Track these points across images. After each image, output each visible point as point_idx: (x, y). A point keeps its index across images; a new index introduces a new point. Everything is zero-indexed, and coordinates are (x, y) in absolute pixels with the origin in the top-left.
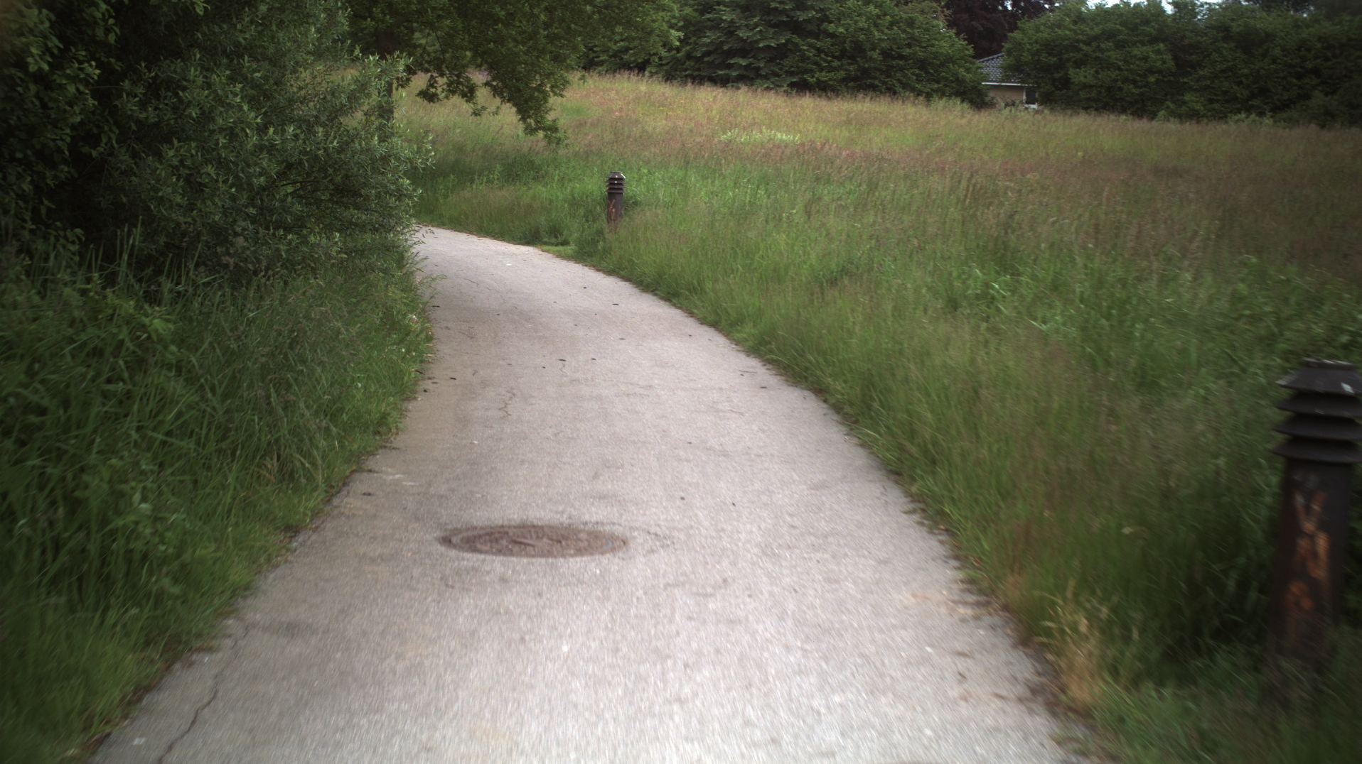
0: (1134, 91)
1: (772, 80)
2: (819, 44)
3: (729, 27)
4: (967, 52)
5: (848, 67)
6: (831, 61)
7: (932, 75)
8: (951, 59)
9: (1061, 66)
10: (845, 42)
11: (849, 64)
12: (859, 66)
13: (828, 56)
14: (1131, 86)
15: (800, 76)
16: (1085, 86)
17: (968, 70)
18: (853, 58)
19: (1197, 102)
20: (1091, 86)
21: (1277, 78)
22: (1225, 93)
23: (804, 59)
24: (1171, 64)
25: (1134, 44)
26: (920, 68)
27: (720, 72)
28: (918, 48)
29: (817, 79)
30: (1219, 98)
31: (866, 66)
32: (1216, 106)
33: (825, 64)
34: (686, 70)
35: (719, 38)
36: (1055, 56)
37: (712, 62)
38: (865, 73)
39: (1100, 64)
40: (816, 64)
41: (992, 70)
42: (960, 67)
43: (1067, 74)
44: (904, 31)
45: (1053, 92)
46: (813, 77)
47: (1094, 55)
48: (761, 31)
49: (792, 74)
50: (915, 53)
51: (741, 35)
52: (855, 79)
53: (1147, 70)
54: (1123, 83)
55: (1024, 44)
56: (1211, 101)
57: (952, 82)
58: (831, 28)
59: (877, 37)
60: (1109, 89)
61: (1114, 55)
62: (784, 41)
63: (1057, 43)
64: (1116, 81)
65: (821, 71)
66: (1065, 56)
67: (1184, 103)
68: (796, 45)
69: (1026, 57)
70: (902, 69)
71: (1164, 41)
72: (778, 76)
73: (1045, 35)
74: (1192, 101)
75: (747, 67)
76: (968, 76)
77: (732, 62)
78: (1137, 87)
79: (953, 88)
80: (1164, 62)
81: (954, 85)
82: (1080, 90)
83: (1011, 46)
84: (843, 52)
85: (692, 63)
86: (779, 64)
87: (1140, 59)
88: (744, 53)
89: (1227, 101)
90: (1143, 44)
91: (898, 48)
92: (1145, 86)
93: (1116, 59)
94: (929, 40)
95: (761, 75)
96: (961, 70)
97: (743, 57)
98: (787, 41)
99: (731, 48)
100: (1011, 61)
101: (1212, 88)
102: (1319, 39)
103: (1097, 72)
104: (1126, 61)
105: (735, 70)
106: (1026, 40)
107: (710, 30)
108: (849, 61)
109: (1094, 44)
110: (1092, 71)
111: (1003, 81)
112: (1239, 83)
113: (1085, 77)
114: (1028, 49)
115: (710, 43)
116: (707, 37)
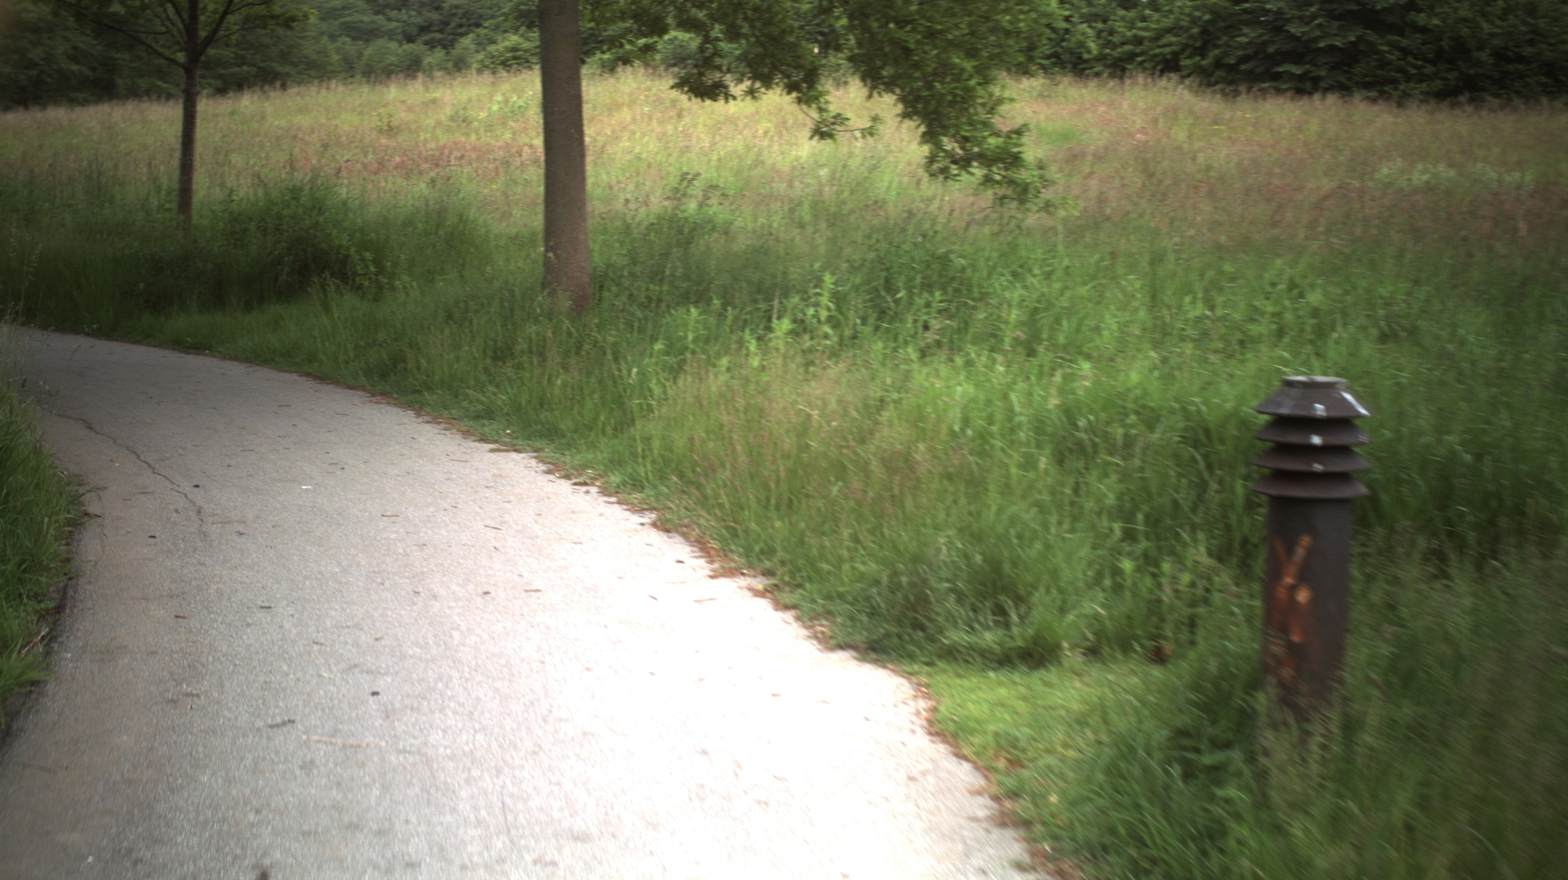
2: (1404, 42)
3: (1276, 20)
5: (1444, 74)
6: (1423, 67)
11: (1449, 70)
13: (1418, 59)
18: (1453, 62)
23: (1383, 64)
26: (1547, 75)
31: (1472, 72)
33: (1414, 71)
35: (1260, 36)
40: (1401, 70)
48: (1320, 25)
51: (1292, 30)
58: (1421, 19)
59: (1487, 31)
62: (1353, 39)
75: (1301, 78)
77: (1280, 69)
86: (1347, 72)
88: (1296, 57)
91: (1516, 47)
94: (1558, 34)
97: (1296, 63)
98: (1360, 38)
99: (1278, 50)
107: (1248, 25)
115: (1248, 43)
116: (1245, 35)
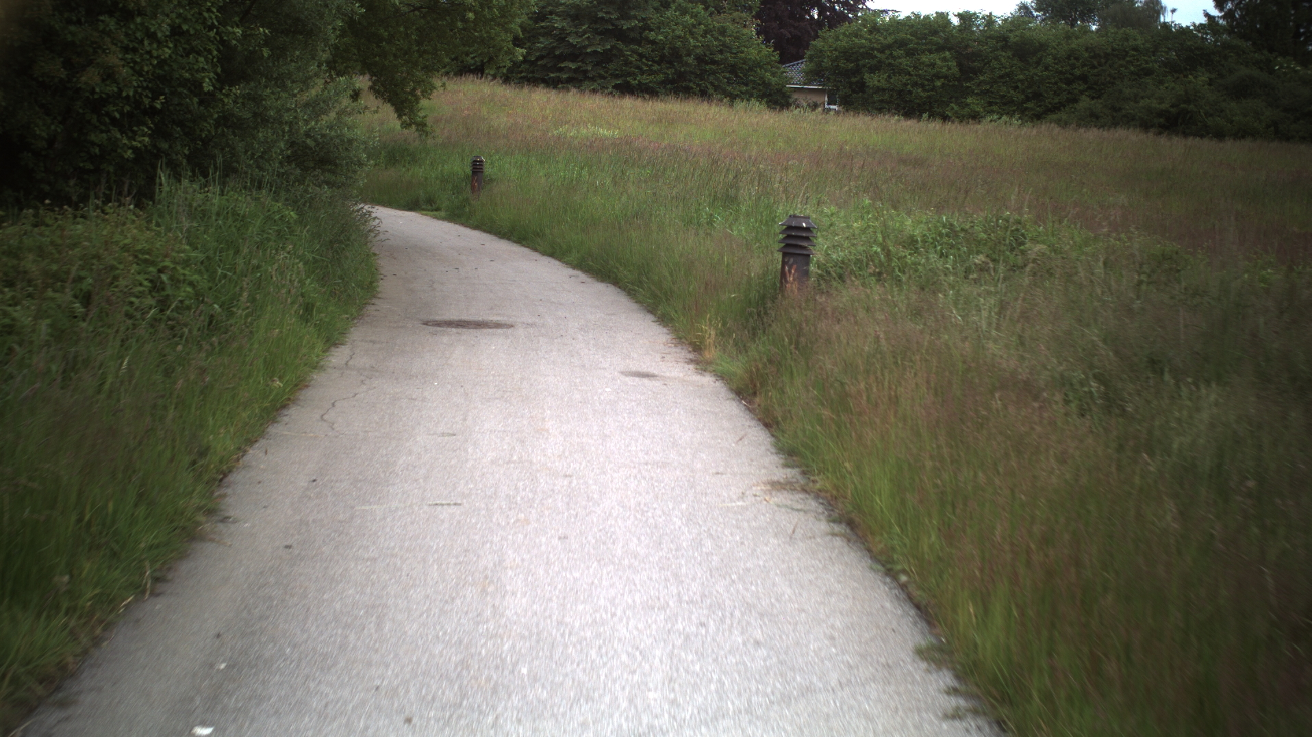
0: (922, 94)
1: (599, 82)
2: (641, 50)
3: (560, 34)
4: (773, 58)
5: (666, 71)
6: (651, 65)
7: (741, 78)
8: (758, 65)
9: (857, 71)
10: (664, 48)
11: (668, 68)
12: (676, 70)
13: (649, 61)
14: (919, 90)
15: (623, 78)
16: (879, 90)
17: (774, 74)
18: (670, 63)
19: (978, 104)
20: (884, 90)
21: (1049, 83)
22: (1003, 97)
23: (627, 63)
24: (955, 70)
25: (923, 52)
26: (730, 72)
27: (552, 75)
28: (728, 55)
29: (639, 81)
30: (998, 101)
31: (683, 69)
32: (994, 108)
33: (646, 68)
34: (521, 72)
35: (551, 43)
36: (851, 62)
37: (545, 65)
38: (681, 76)
39: (893, 69)
40: (638, 67)
41: (795, 74)
42: (766, 71)
43: (862, 78)
44: (716, 39)
45: (851, 95)
46: (635, 79)
47: (887, 62)
48: (589, 37)
49: (616, 77)
50: (726, 59)
51: (571, 41)
52: (672, 82)
53: (934, 75)
54: (912, 87)
55: (825, 52)
56: (990, 104)
57: (759, 85)
58: (652, 35)
59: (692, 44)
60: (900, 92)
61: (905, 62)
62: (609, 47)
63: (854, 50)
64: (906, 85)
65: (642, 75)
66: (861, 63)
67: (967, 105)
68: (621, 50)
70: (714, 73)
71: (949, 49)
72: (604, 78)
74: (973, 103)
75: (576, 70)
76: (774, 80)
77: (563, 65)
78: (924, 90)
79: (760, 90)
80: (949, 69)
81: (761, 88)
82: (875, 93)
83: (812, 53)
84: (662, 57)
85: (527, 67)
86: (605, 67)
87: (928, 66)
88: (573, 57)
89: (1005, 104)
90: (931, 52)
91: (711, 54)
92: (932, 90)
93: (907, 65)
94: (738, 47)
95: (588, 77)
96: (768, 74)
97: (573, 61)
98: (613, 47)
99: (562, 53)
100: (812, 66)
101: (992, 93)
102: (1087, 49)
103: (889, 77)
104: (915, 67)
105: (565, 73)
106: (826, 48)
107: (543, 36)
108: (668, 65)
109: (887, 52)
110: (885, 76)
111: (805, 84)
112: (1016, 88)
113: (879, 81)
114: (828, 56)
115: (543, 48)
116: (541, 43)
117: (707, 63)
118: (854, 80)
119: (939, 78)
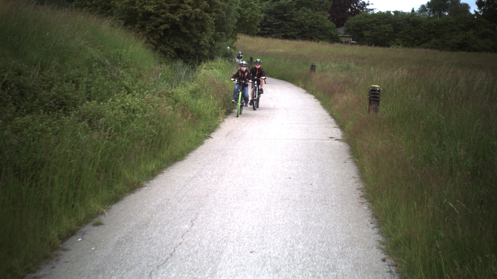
1: (277, 34)
4: (334, 26)
7: (324, 33)
8: (329, 28)
9: (361, 30)
12: (302, 30)
15: (285, 33)
16: (367, 37)
17: (334, 31)
20: (369, 37)
21: (422, 34)
22: (408, 38)
24: (392, 30)
25: (382, 24)
29: (290, 34)
30: (406, 40)
32: (405, 42)
36: (359, 27)
38: (304, 32)
39: (372, 30)
41: (341, 31)
42: (331, 31)
43: (362, 33)
44: (315, 20)
45: (359, 38)
47: (370, 27)
49: (283, 32)
50: (319, 27)
52: (301, 34)
53: (385, 32)
54: (378, 35)
56: (404, 41)
57: (329, 35)
60: (374, 38)
61: (376, 27)
63: (360, 24)
64: (376, 35)
65: (291, 31)
66: (362, 28)
67: (396, 41)
69: (351, 28)
71: (390, 23)
72: (279, 33)
73: (356, 21)
74: (398, 41)
76: (334, 33)
78: (382, 37)
79: (329, 37)
80: (390, 29)
83: (347, 24)
84: (298, 26)
87: (383, 29)
90: (384, 24)
92: (385, 36)
95: (274, 33)
100: (346, 28)
101: (404, 37)
102: (435, 23)
103: (371, 32)
104: (379, 29)
105: (266, 31)
106: (351, 23)
108: (299, 29)
109: (370, 24)
110: (370, 32)
111: (344, 35)
112: (412, 36)
113: (368, 34)
114: (352, 25)
117: (312, 28)
118: (360, 33)
119: (387, 32)
